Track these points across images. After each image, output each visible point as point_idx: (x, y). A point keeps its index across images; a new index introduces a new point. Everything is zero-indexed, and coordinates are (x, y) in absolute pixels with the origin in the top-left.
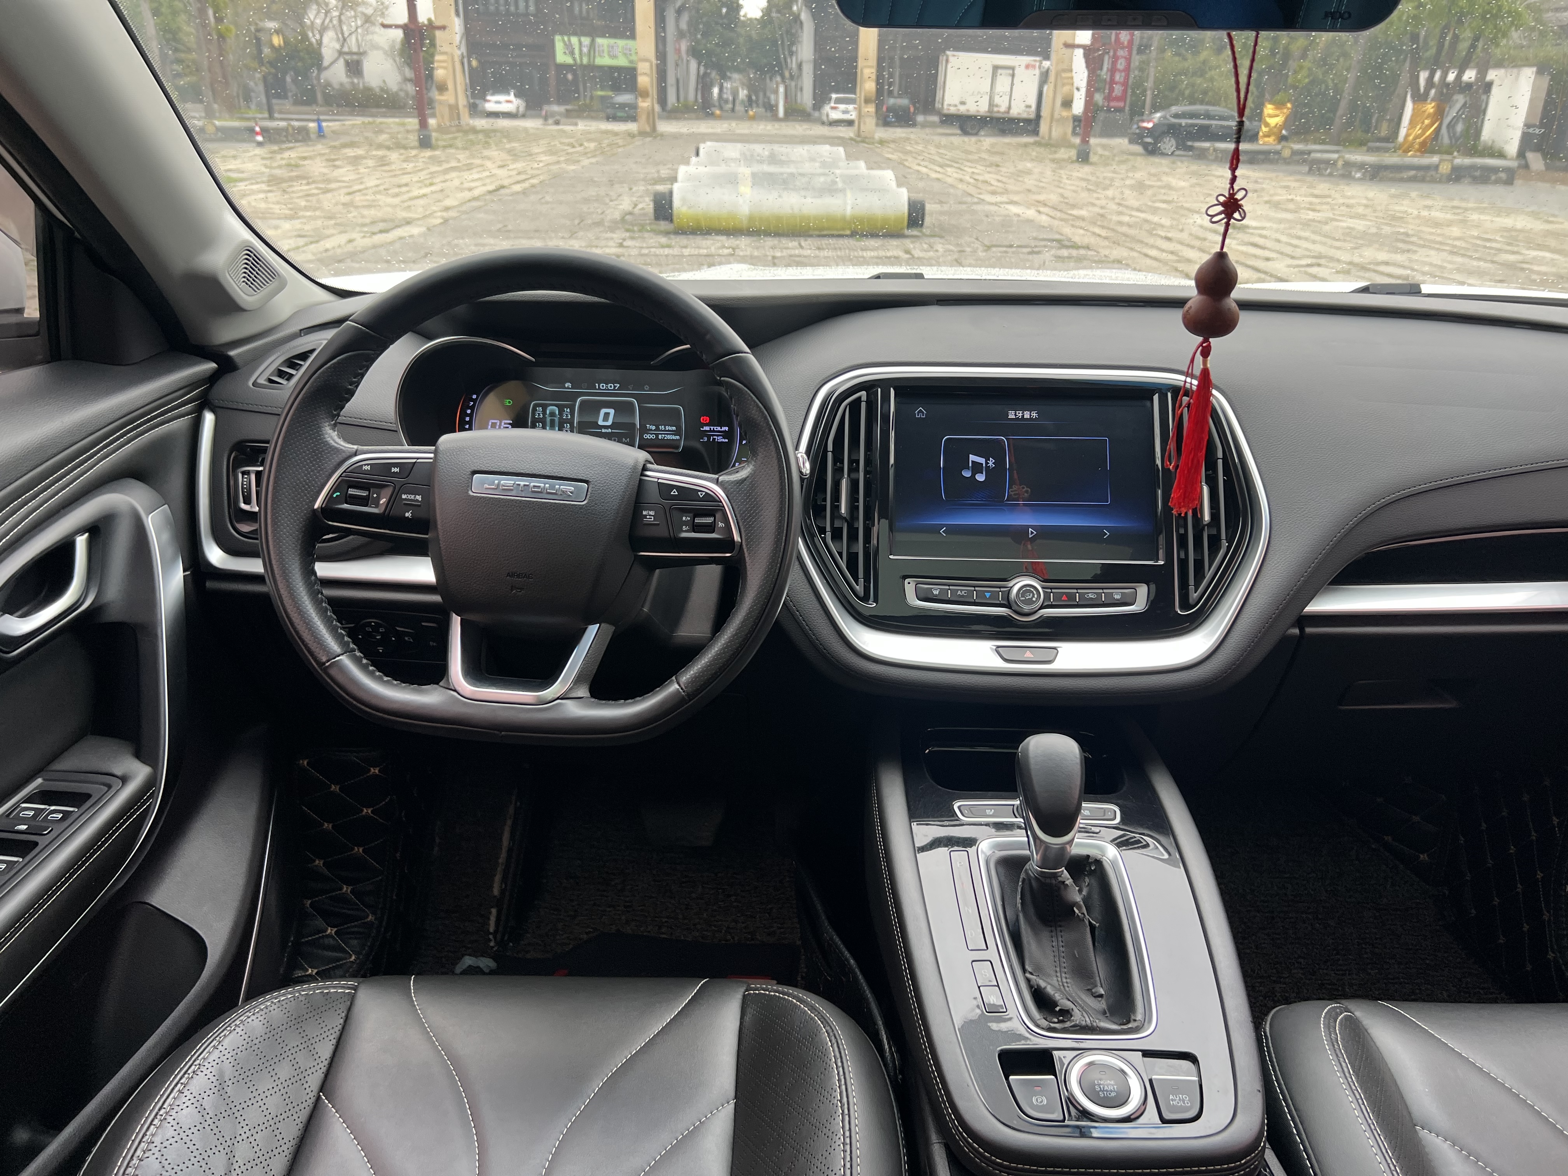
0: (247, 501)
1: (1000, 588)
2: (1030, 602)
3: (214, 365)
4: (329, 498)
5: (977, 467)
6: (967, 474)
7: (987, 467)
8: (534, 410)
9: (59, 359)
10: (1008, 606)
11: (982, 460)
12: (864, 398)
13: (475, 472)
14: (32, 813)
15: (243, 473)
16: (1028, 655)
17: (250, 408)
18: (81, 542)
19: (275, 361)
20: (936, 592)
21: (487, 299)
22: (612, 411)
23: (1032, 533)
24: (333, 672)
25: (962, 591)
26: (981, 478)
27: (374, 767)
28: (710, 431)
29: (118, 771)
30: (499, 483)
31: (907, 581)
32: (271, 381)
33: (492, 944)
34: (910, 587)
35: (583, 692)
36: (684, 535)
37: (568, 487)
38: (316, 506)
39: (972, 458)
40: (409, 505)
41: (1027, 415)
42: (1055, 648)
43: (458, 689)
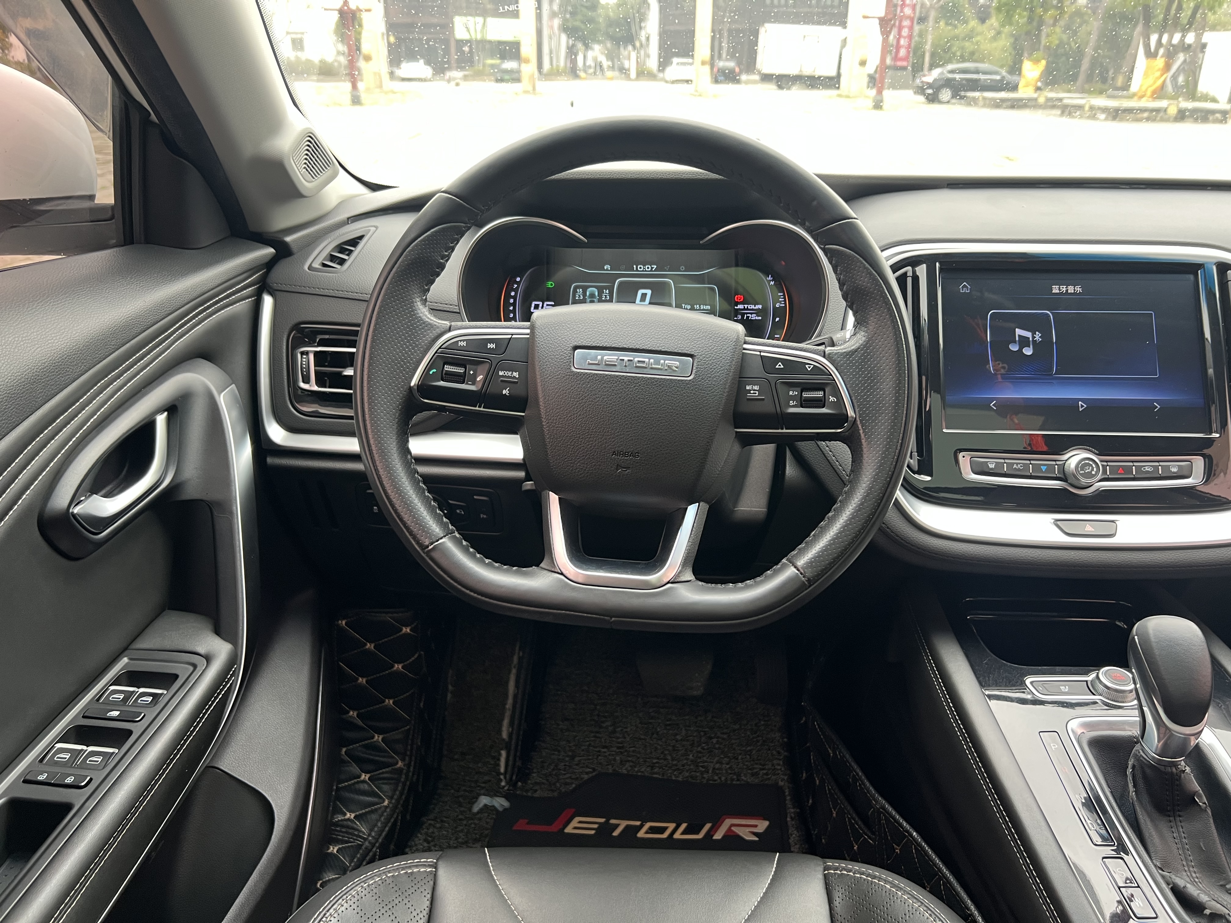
0: (306, 380)
1: (1055, 461)
2: (1089, 475)
3: (272, 250)
4: (426, 374)
5: (1024, 342)
6: (1014, 348)
7: (1034, 342)
8: (575, 292)
9: (132, 242)
10: (1064, 479)
11: (1028, 334)
12: (910, 274)
13: (576, 348)
14: (122, 696)
15: (302, 353)
16: (1089, 529)
17: (307, 290)
18: (161, 420)
19: (327, 247)
20: (992, 466)
21: (553, 177)
22: (649, 292)
23: (1082, 406)
24: (436, 555)
25: (1018, 465)
26: (1028, 351)
27: (406, 626)
28: (744, 309)
29: (202, 650)
30: (602, 358)
31: (961, 455)
32: (324, 265)
33: (503, 784)
34: (964, 459)
35: (689, 575)
36: (791, 410)
37: (674, 362)
38: (412, 384)
39: (1019, 332)
40: (507, 383)
41: (1071, 289)
42: (1113, 521)
43: (564, 572)
